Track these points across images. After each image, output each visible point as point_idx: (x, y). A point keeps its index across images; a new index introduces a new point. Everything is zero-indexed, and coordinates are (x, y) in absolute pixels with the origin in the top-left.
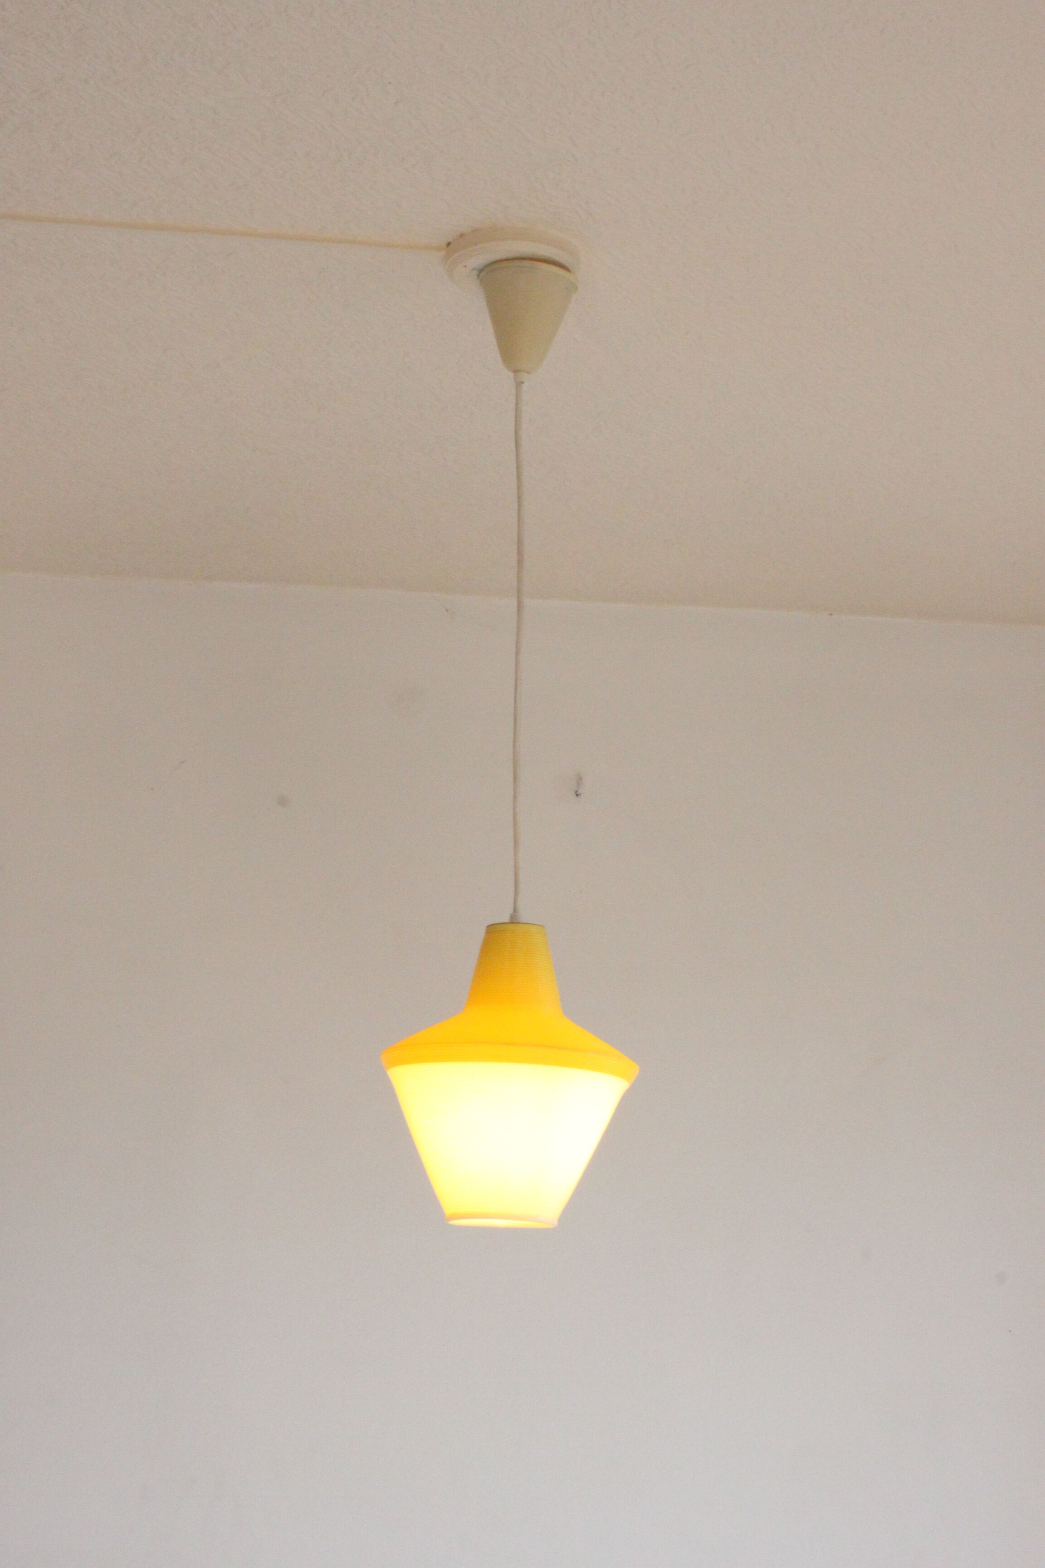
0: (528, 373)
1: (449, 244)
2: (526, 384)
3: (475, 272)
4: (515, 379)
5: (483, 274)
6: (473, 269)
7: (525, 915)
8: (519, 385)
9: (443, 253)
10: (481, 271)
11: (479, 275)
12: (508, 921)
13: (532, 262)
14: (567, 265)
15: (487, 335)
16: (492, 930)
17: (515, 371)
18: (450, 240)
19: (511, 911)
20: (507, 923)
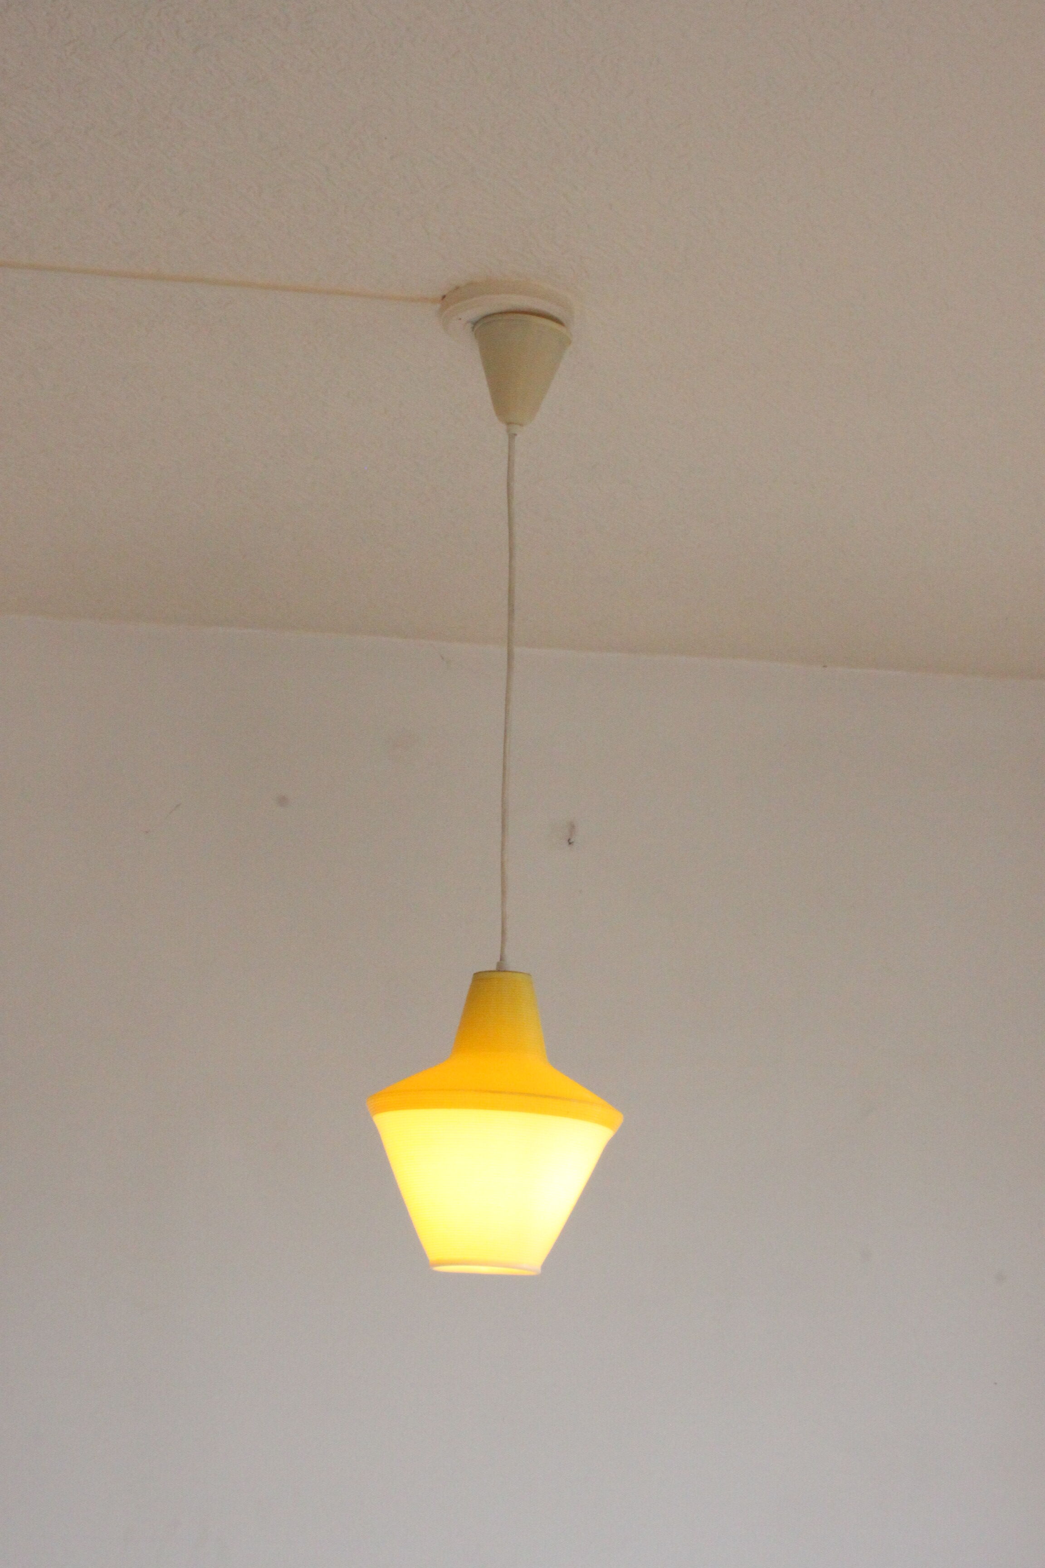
0: (521, 425)
1: (444, 297)
2: (519, 436)
3: (470, 326)
4: (508, 431)
5: (479, 325)
6: (468, 322)
7: (512, 963)
8: (512, 436)
9: (438, 306)
10: (475, 323)
11: (473, 328)
12: (494, 968)
13: (526, 316)
14: (560, 317)
15: (480, 387)
16: (479, 978)
17: (509, 424)
18: (445, 293)
19: (498, 960)
20: (494, 971)
